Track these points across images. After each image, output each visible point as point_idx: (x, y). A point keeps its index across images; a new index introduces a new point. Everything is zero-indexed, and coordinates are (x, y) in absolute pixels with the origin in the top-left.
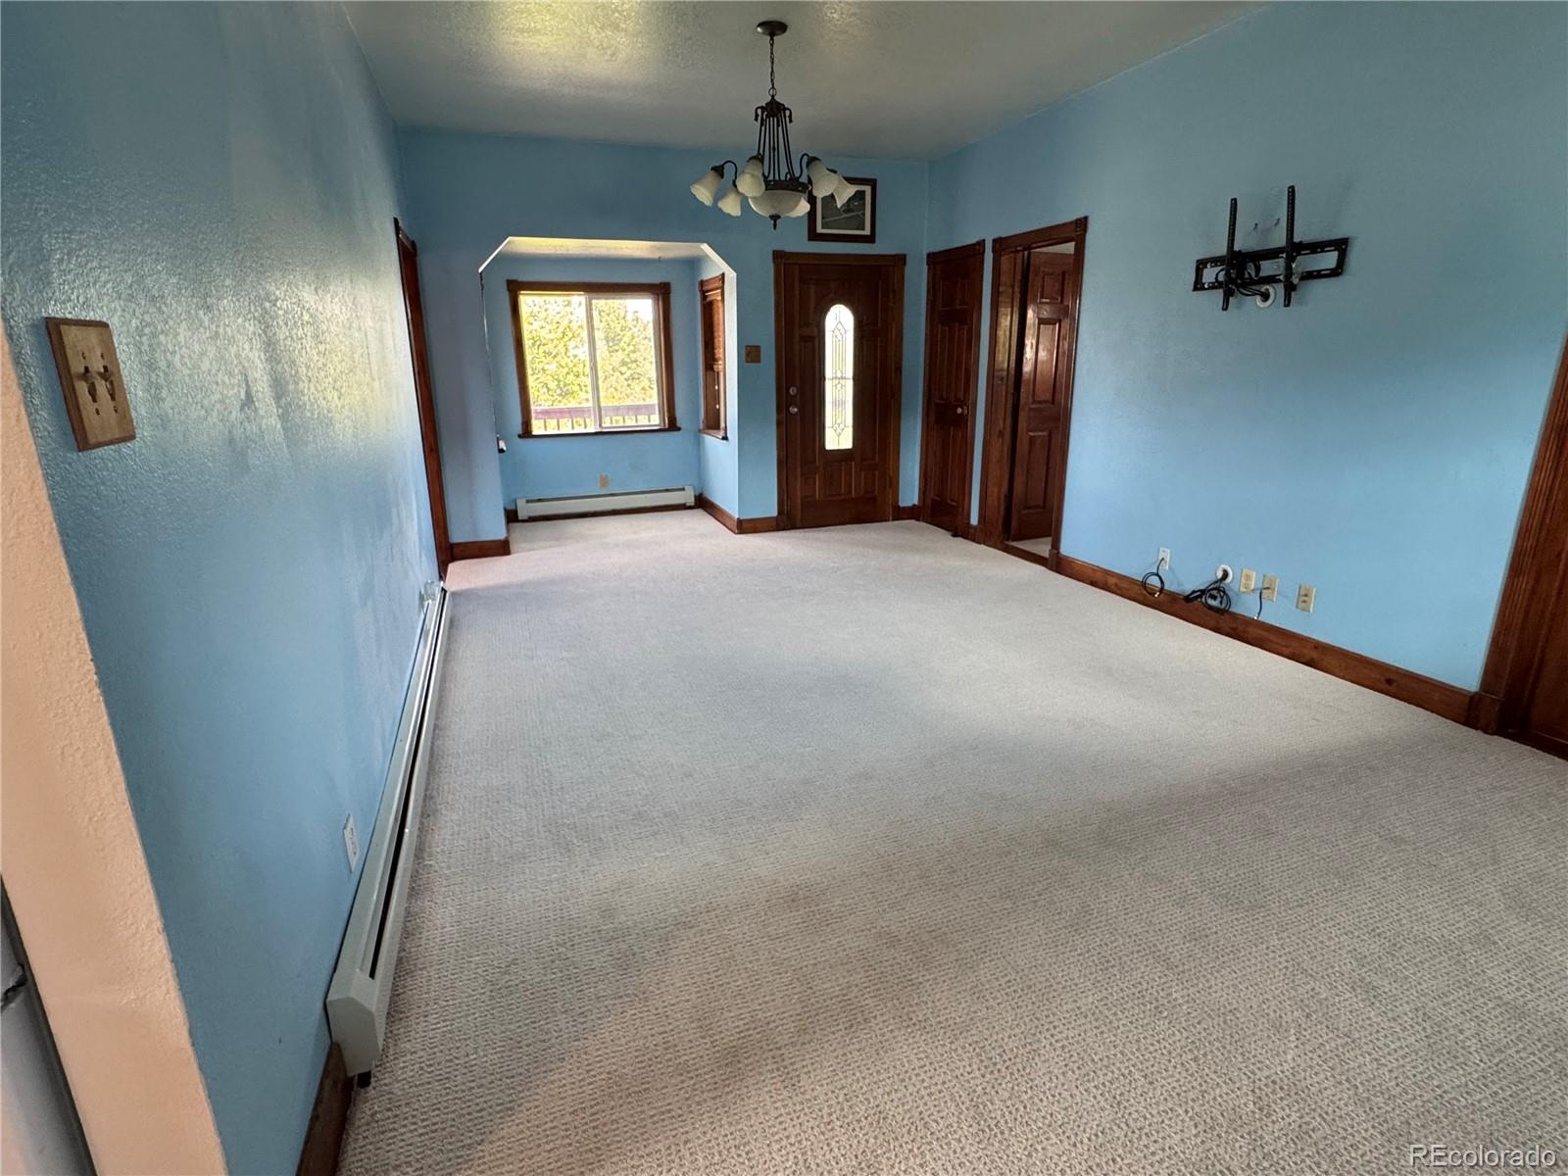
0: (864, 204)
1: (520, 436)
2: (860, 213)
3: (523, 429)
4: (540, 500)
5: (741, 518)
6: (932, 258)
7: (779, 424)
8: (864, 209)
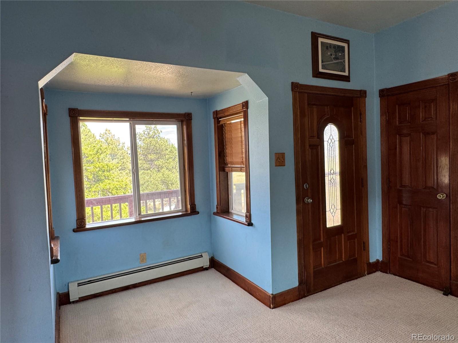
0: (344, 55)
1: (74, 231)
2: (342, 61)
3: (77, 224)
4: (90, 282)
5: (274, 294)
6: (384, 94)
7: (298, 212)
8: (344, 58)
